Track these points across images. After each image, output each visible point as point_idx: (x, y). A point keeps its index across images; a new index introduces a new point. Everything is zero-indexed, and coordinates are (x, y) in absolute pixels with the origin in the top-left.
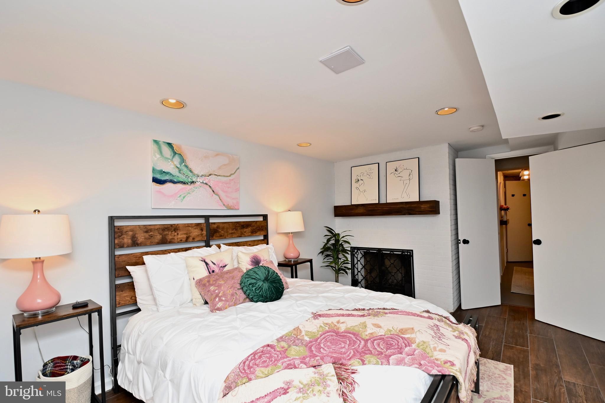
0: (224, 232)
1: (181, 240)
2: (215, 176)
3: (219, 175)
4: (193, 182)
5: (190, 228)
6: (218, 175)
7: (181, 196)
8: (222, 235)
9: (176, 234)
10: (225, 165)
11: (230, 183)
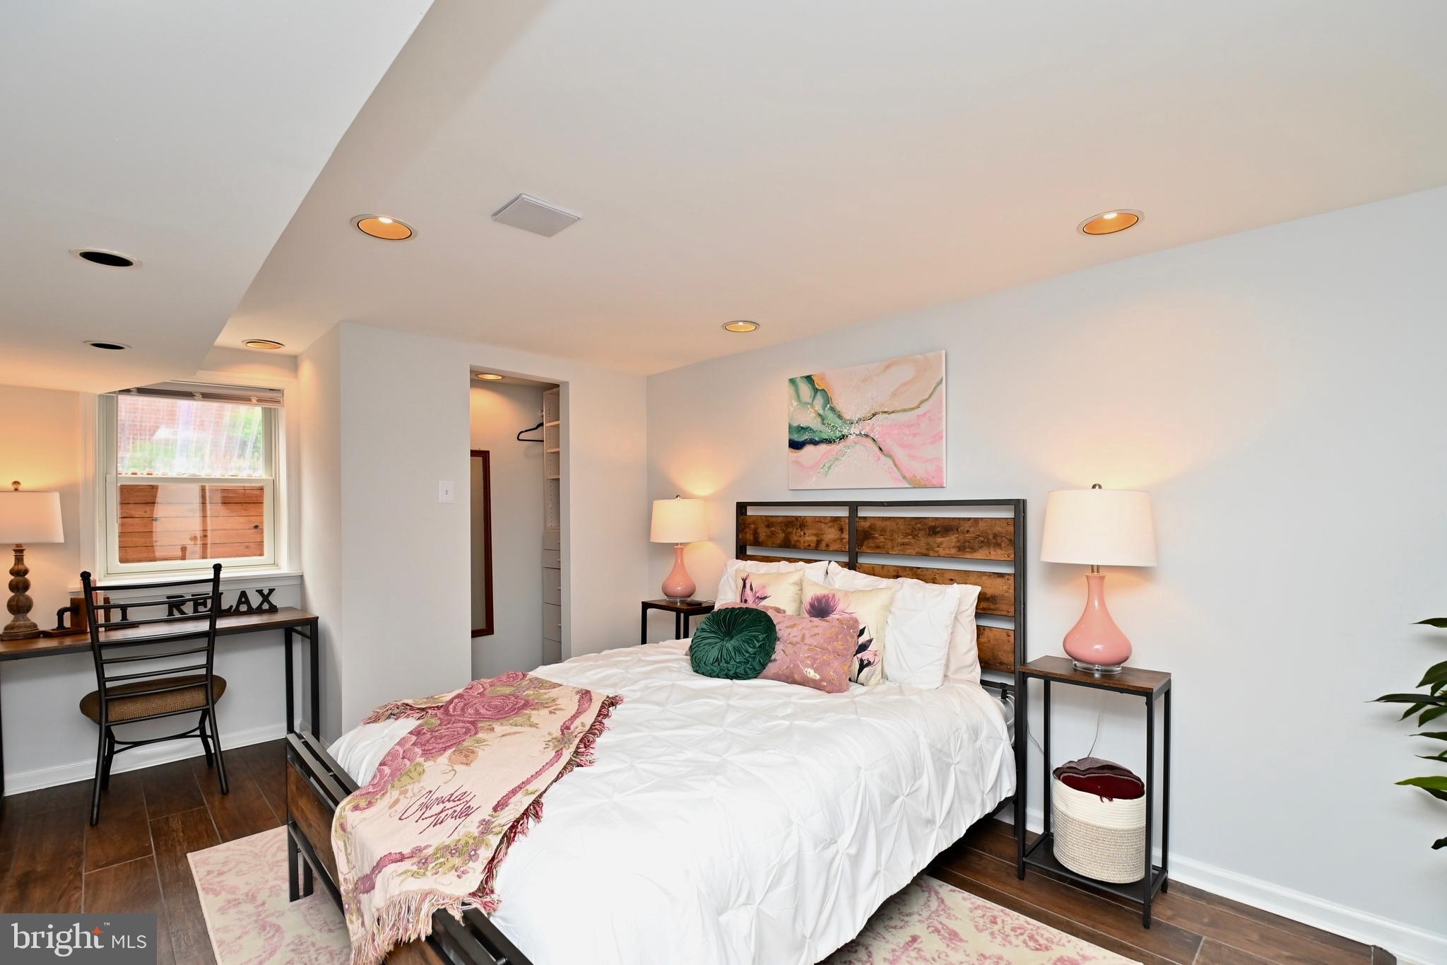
0: (886, 539)
1: (809, 545)
2: (884, 415)
3: (893, 410)
4: (843, 437)
5: (823, 526)
6: (890, 410)
7: (824, 466)
8: (881, 544)
9: (802, 533)
10: (905, 384)
11: (919, 424)
